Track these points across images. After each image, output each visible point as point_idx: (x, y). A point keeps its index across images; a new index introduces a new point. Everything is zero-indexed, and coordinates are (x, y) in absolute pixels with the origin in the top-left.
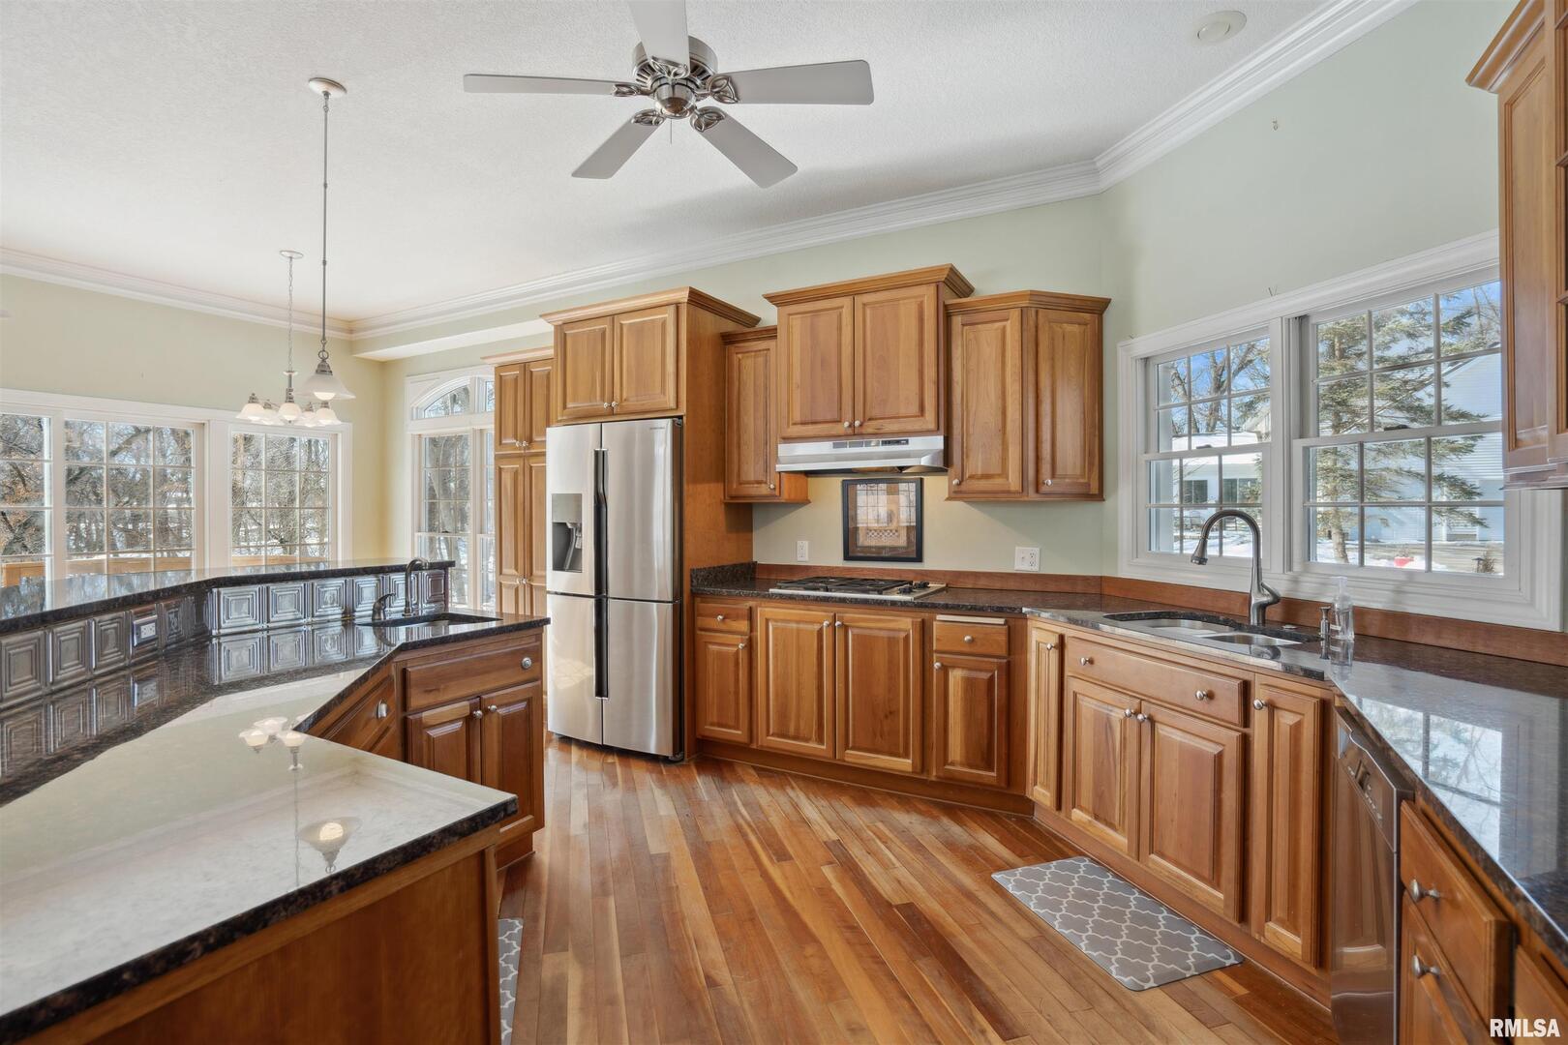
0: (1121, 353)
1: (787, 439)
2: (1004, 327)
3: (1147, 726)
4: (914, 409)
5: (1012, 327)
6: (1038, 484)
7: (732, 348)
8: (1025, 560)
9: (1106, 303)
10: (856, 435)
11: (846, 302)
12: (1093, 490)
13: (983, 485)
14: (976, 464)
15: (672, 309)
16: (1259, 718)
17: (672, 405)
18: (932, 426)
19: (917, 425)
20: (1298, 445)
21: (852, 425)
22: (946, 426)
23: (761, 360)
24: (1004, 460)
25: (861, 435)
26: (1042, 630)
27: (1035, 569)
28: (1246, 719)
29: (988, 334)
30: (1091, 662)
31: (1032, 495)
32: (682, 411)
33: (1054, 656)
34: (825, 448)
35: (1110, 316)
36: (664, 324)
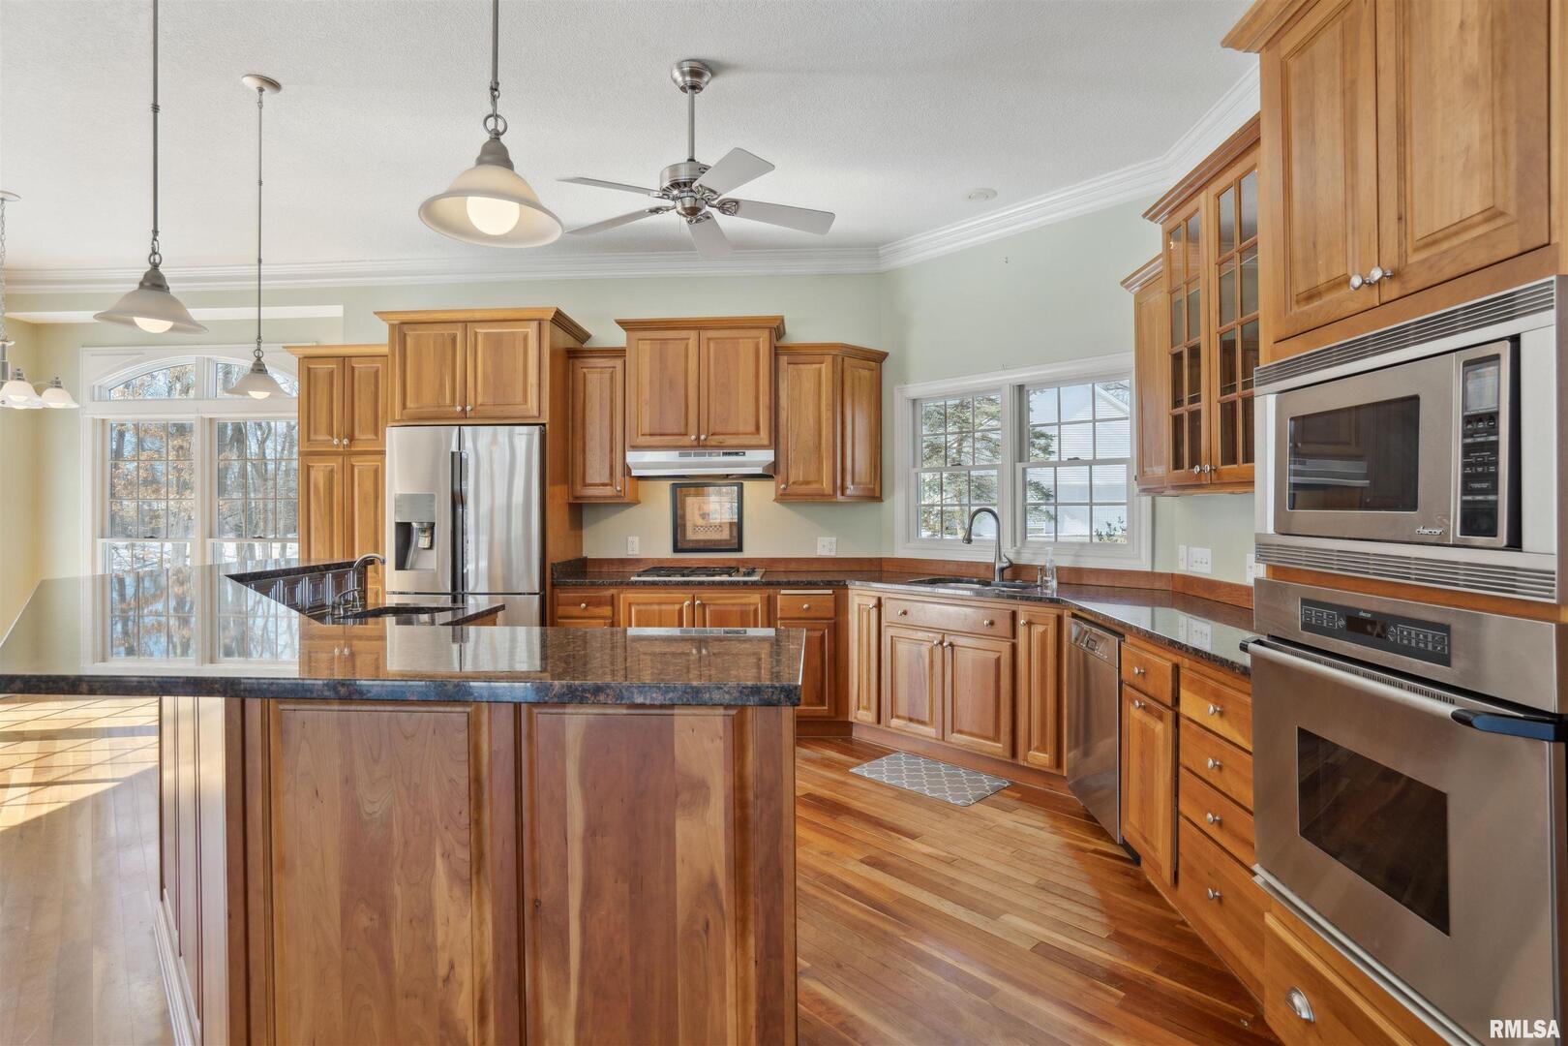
0: (897, 396)
1: (635, 448)
2: (820, 370)
3: (948, 651)
4: (751, 428)
5: (825, 369)
6: (843, 489)
7: (579, 363)
8: (826, 547)
9: (884, 355)
10: (700, 446)
11: (692, 335)
12: (874, 495)
13: (804, 489)
14: (796, 473)
15: (534, 325)
16: (1022, 631)
17: (536, 413)
18: (766, 442)
19: (753, 441)
21: (698, 438)
22: (775, 443)
23: (607, 376)
24: (819, 470)
25: (705, 447)
26: (861, 596)
27: (832, 554)
28: (1014, 635)
29: (808, 371)
30: (905, 613)
31: (840, 497)
32: (545, 419)
33: (874, 613)
34: (671, 456)
35: (886, 364)
36: (526, 338)
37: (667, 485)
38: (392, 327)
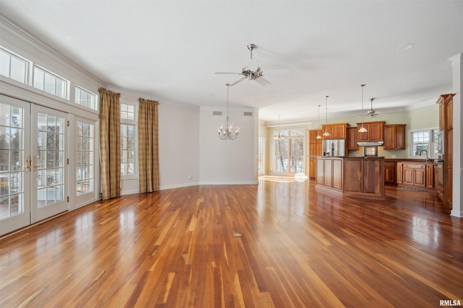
0: (408, 132)
1: (359, 142)
2: (392, 129)
3: (415, 171)
4: (379, 138)
5: (393, 128)
6: (397, 147)
7: (349, 130)
8: (394, 157)
9: (406, 125)
10: (370, 141)
11: (369, 125)
12: (404, 148)
13: (388, 147)
14: (388, 145)
15: (344, 125)
16: (427, 168)
17: (344, 137)
18: (382, 140)
19: (380, 140)
20: (432, 143)
21: (370, 140)
22: (384, 140)
23: (354, 131)
24: (392, 145)
25: (371, 141)
26: (399, 164)
27: (395, 158)
28: (426, 168)
29: (390, 129)
30: (407, 166)
31: (396, 149)
32: (345, 138)
33: (402, 166)
34: (365, 143)
35: (406, 126)
36: (342, 127)
37: (364, 147)
38: (322, 127)
